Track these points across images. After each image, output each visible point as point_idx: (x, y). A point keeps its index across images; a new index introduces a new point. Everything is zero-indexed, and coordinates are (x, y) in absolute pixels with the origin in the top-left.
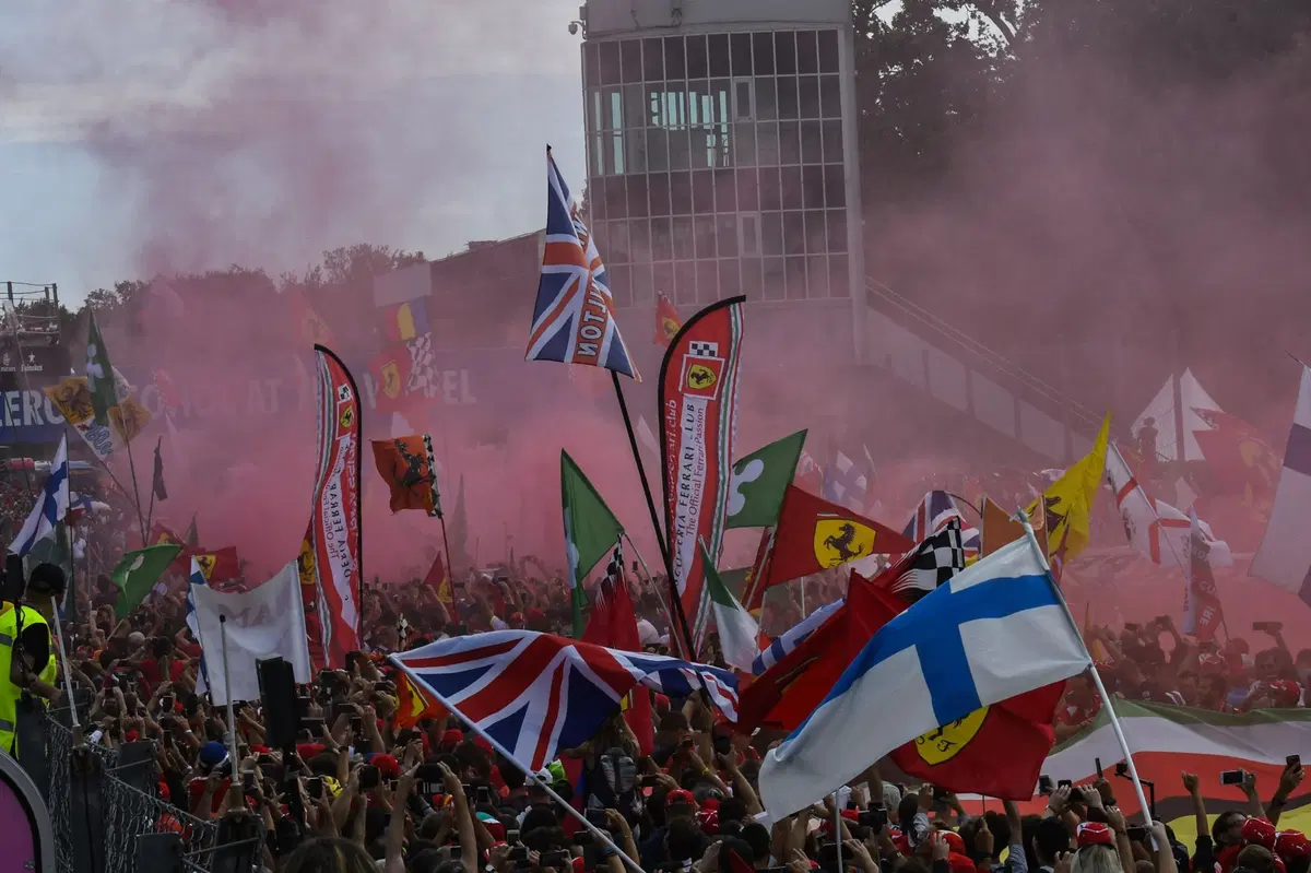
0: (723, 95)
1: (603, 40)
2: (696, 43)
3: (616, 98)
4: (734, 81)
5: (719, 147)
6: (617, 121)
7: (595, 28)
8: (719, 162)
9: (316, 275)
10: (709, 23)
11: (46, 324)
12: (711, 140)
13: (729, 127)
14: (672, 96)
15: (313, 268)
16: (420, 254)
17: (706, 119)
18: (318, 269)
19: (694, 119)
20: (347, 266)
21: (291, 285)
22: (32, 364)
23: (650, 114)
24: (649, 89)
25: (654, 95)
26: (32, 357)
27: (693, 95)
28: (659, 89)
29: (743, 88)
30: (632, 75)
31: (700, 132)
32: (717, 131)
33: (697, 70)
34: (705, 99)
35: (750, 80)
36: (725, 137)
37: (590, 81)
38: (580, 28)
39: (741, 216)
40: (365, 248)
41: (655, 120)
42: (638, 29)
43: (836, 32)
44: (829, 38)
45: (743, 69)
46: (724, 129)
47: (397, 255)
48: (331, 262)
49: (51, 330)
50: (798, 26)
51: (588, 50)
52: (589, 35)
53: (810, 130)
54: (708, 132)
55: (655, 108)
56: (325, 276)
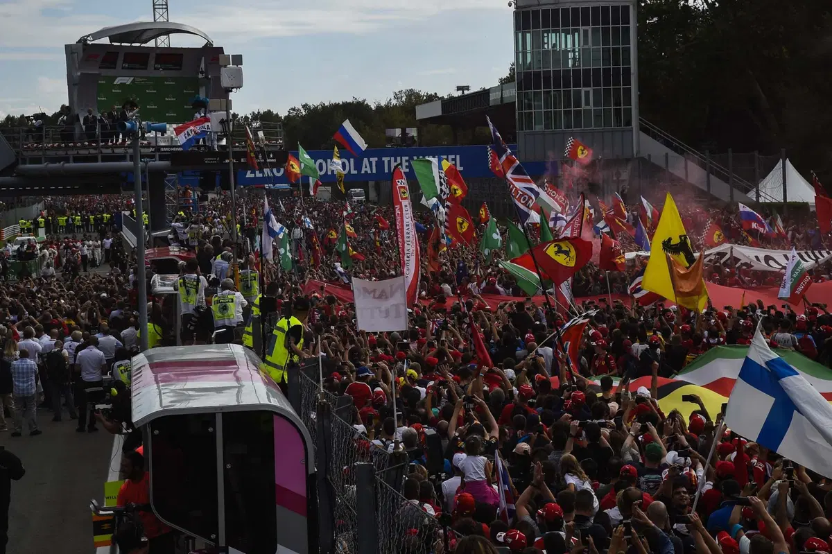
0: (576, 34)
1: (524, 10)
2: (565, 11)
3: (528, 36)
4: (582, 29)
5: (574, 58)
6: (529, 48)
7: (520, 4)
8: (574, 65)
9: (389, 102)
10: (571, 2)
11: (277, 140)
12: (571, 55)
13: (579, 50)
14: (554, 35)
15: (388, 100)
16: (436, 94)
17: (569, 46)
18: (390, 100)
19: (563, 46)
20: (404, 99)
21: (379, 108)
22: (271, 159)
23: (544, 43)
24: (544, 32)
25: (546, 35)
26: (271, 156)
27: (563, 35)
28: (548, 32)
29: (586, 32)
30: (536, 26)
31: (566, 52)
32: (574, 51)
33: (566, 24)
34: (569, 36)
35: (589, 28)
36: (577, 54)
37: (518, 28)
38: (513, 4)
39: (583, 90)
40: (411, 90)
41: (546, 46)
42: (539, 5)
43: (629, 6)
44: (626, 9)
45: (586, 23)
46: (577, 50)
47: (425, 94)
48: (396, 96)
49: (280, 143)
50: (610, 3)
51: (517, 14)
52: (517, 8)
53: (616, 51)
54: (570, 51)
55: (546, 42)
56: (394, 102)
